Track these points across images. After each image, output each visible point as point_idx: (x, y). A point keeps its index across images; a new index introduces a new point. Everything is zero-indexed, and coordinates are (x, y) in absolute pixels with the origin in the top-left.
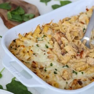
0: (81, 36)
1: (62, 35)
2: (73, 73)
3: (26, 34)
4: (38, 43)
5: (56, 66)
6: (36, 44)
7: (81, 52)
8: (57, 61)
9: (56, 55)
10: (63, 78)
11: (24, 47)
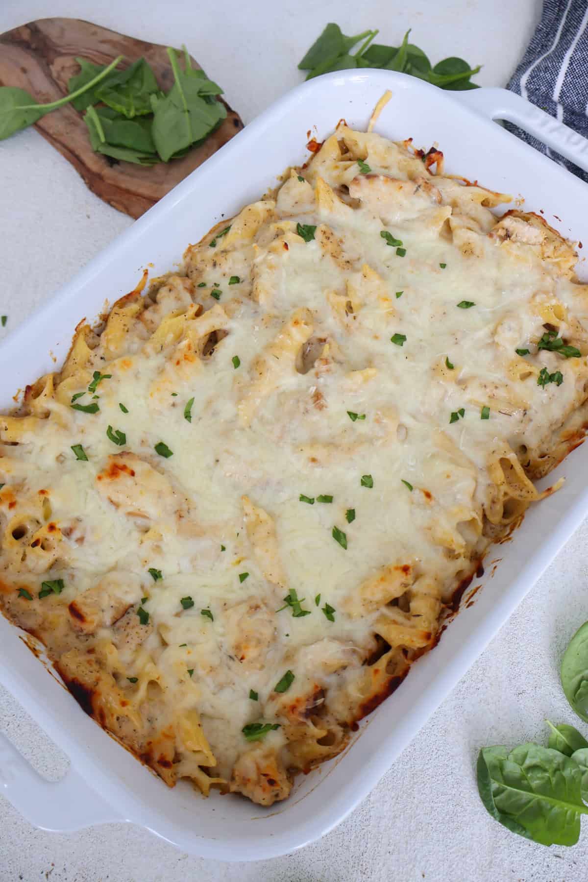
3: (29, 388)
11: (12, 505)
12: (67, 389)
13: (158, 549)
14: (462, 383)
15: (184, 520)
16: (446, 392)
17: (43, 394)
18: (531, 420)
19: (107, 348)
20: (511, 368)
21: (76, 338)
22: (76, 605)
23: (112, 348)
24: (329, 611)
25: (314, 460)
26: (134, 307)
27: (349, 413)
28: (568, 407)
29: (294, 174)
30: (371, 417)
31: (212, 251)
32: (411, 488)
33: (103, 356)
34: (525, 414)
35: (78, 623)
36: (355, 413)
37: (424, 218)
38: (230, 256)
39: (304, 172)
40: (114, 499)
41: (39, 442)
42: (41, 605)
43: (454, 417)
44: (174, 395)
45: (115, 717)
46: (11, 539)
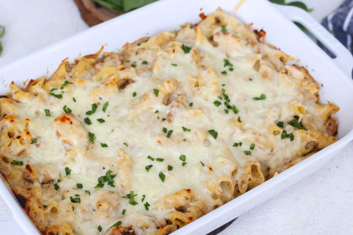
3: (32, 81)
11: (12, 121)
12: (50, 86)
13: (73, 160)
14: (244, 130)
15: (89, 151)
16: (234, 132)
17: (39, 83)
18: (274, 154)
19: (74, 73)
20: (270, 128)
21: (61, 65)
22: (30, 166)
23: (77, 74)
24: (147, 205)
25: (159, 142)
26: (93, 60)
27: (183, 128)
28: (295, 153)
29: (189, 26)
30: (193, 131)
31: (137, 48)
32: (203, 165)
33: (71, 76)
34: (272, 151)
35: (29, 172)
36: (186, 128)
37: (248, 58)
38: (145, 51)
39: (194, 26)
40: (59, 132)
41: (30, 103)
42: (11, 167)
43: (236, 145)
44: (100, 99)
45: (34, 211)
46: (6, 136)
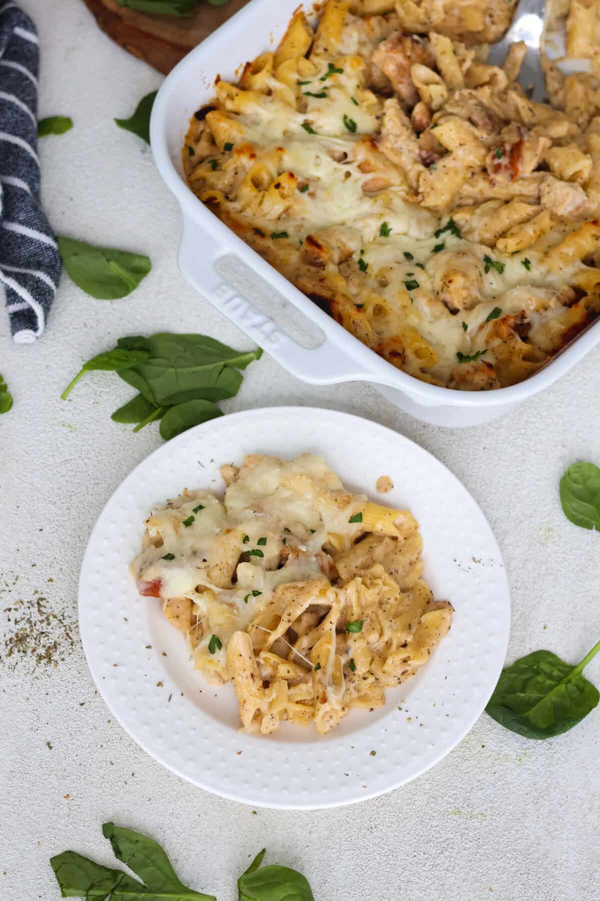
0: (496, 19)
1: (413, 49)
2: (487, 270)
3: (248, 65)
4: (310, 117)
5: (405, 234)
6: (301, 118)
7: (512, 151)
8: (405, 201)
9: (396, 166)
10: (446, 304)
11: (253, 156)
17: (265, 69)
21: (293, 22)
22: (313, 237)
24: (526, 263)
35: (316, 251)
41: (266, 114)
42: (274, 244)
45: (352, 320)
46: (251, 186)
